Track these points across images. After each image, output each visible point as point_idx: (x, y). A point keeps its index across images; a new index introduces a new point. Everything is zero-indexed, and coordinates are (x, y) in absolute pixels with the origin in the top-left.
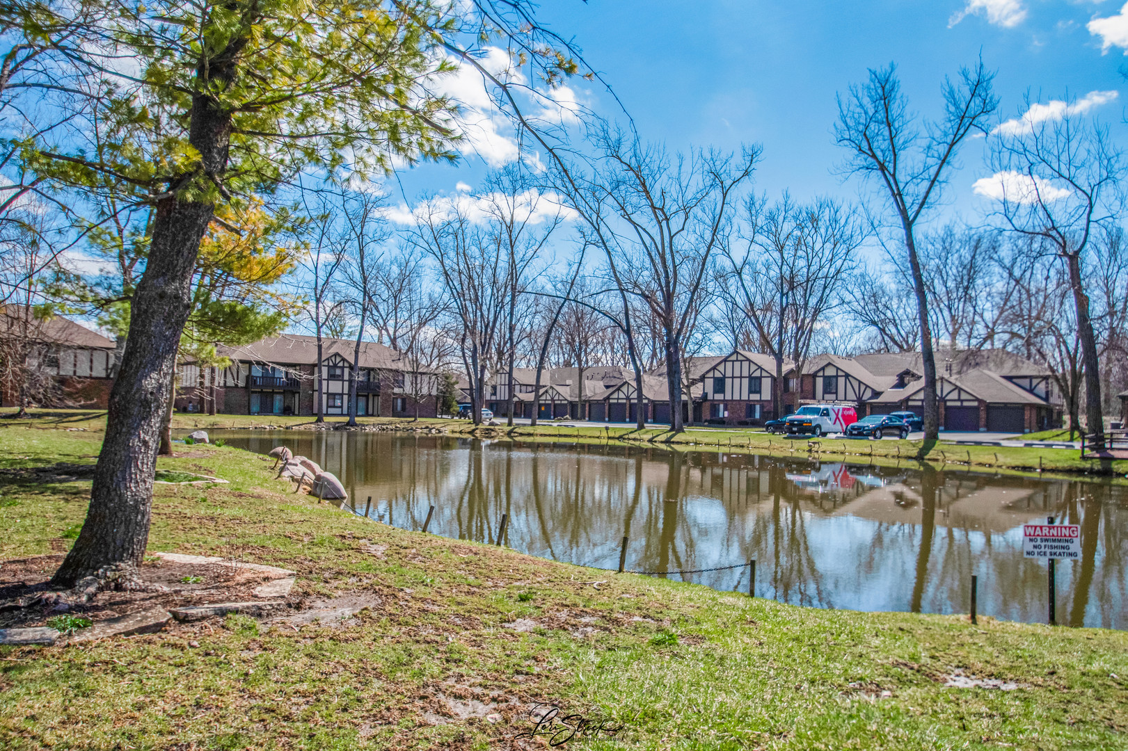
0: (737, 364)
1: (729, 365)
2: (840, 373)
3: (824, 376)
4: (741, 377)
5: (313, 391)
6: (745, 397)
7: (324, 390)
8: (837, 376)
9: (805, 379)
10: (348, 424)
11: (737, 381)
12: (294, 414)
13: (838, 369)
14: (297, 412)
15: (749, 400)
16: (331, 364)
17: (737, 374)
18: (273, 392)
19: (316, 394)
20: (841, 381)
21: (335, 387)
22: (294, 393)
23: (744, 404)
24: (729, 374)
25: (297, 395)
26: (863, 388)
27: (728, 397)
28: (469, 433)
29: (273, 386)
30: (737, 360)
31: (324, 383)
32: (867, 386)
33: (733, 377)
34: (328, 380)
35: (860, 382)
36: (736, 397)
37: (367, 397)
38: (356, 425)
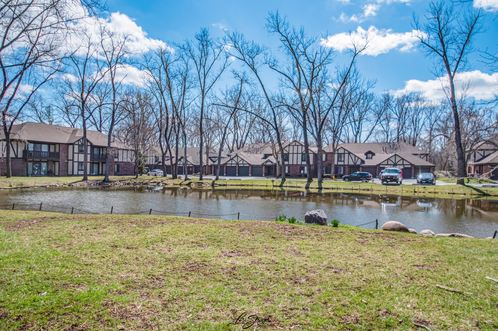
0: (295, 147)
1: (291, 147)
2: (346, 152)
3: (338, 153)
4: (297, 153)
5: (68, 160)
6: (299, 163)
7: (76, 159)
8: (344, 154)
9: (328, 154)
10: (104, 181)
11: (295, 155)
12: (55, 175)
13: (345, 150)
14: (57, 174)
15: (301, 165)
16: (80, 143)
17: (295, 151)
18: (41, 161)
19: (70, 163)
20: (346, 155)
21: (81, 158)
22: (54, 162)
23: (299, 167)
24: (291, 152)
25: (57, 164)
26: (357, 159)
27: (291, 163)
28: (187, 185)
29: (41, 157)
30: (295, 145)
31: (76, 155)
32: (359, 158)
33: (293, 153)
34: (78, 153)
35: (355, 156)
36: (295, 163)
37: (98, 163)
38: (110, 182)
